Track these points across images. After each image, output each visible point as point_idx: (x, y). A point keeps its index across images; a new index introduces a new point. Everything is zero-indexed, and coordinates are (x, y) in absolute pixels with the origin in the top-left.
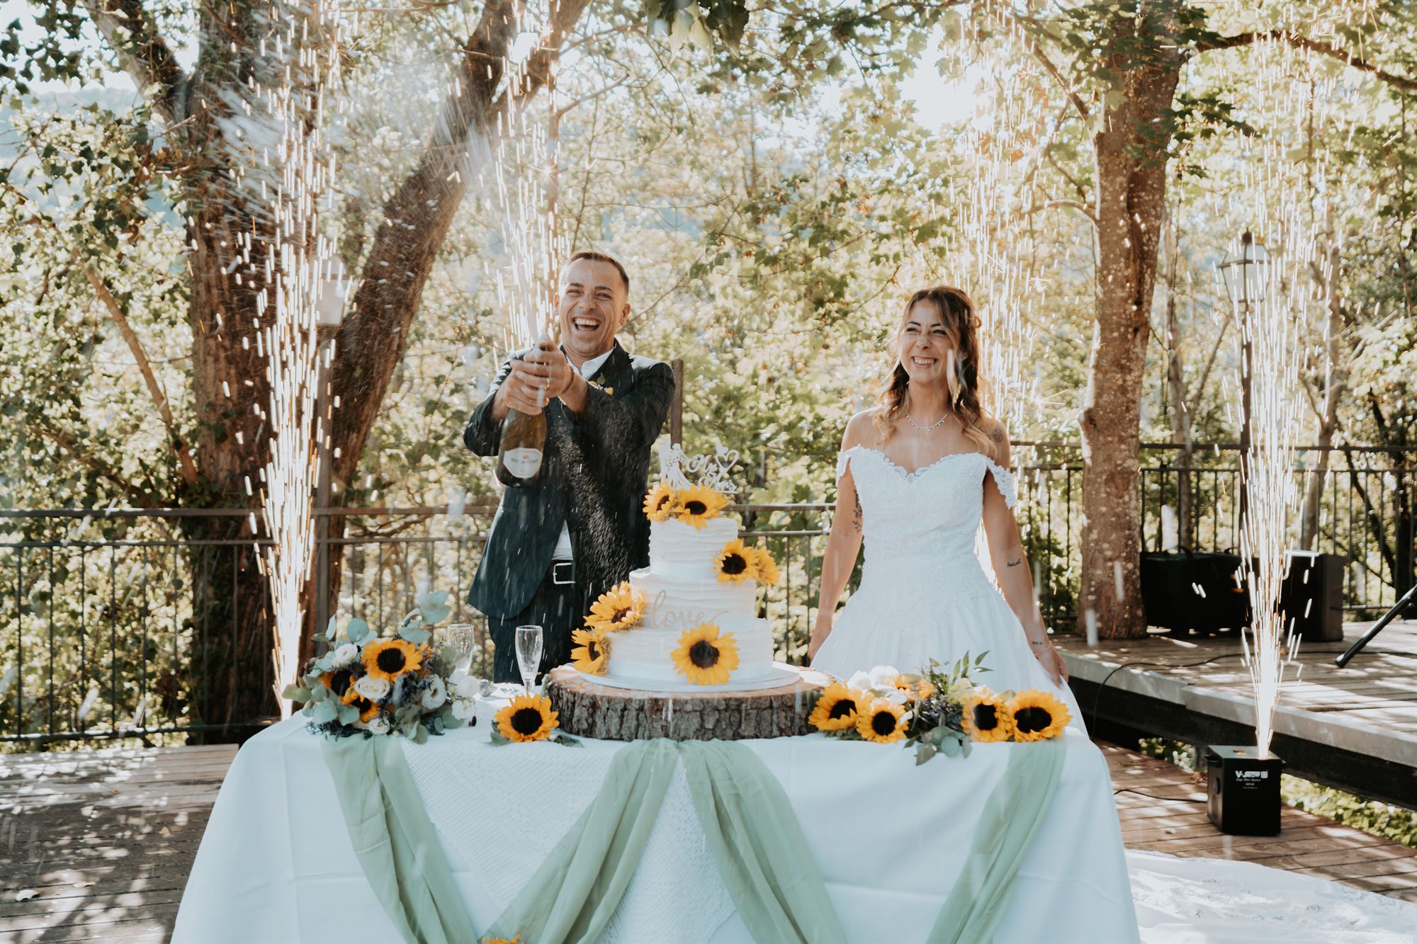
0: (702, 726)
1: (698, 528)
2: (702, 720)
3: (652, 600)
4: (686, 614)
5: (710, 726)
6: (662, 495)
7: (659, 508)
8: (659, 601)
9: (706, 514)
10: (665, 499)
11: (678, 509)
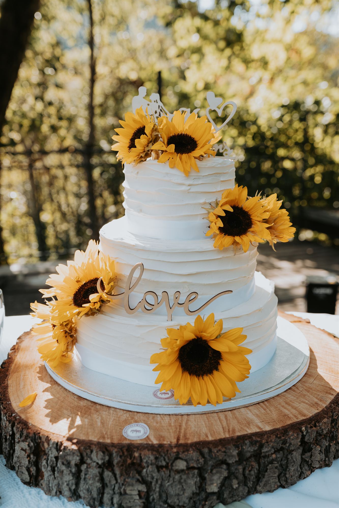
0: (201, 487)
1: (187, 174)
2: (203, 479)
3: (126, 272)
4: (171, 293)
5: (214, 488)
6: (137, 127)
7: (132, 145)
8: (136, 274)
9: (197, 153)
10: (140, 132)
11: (158, 146)
